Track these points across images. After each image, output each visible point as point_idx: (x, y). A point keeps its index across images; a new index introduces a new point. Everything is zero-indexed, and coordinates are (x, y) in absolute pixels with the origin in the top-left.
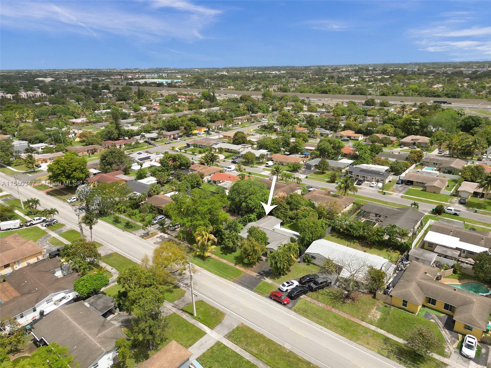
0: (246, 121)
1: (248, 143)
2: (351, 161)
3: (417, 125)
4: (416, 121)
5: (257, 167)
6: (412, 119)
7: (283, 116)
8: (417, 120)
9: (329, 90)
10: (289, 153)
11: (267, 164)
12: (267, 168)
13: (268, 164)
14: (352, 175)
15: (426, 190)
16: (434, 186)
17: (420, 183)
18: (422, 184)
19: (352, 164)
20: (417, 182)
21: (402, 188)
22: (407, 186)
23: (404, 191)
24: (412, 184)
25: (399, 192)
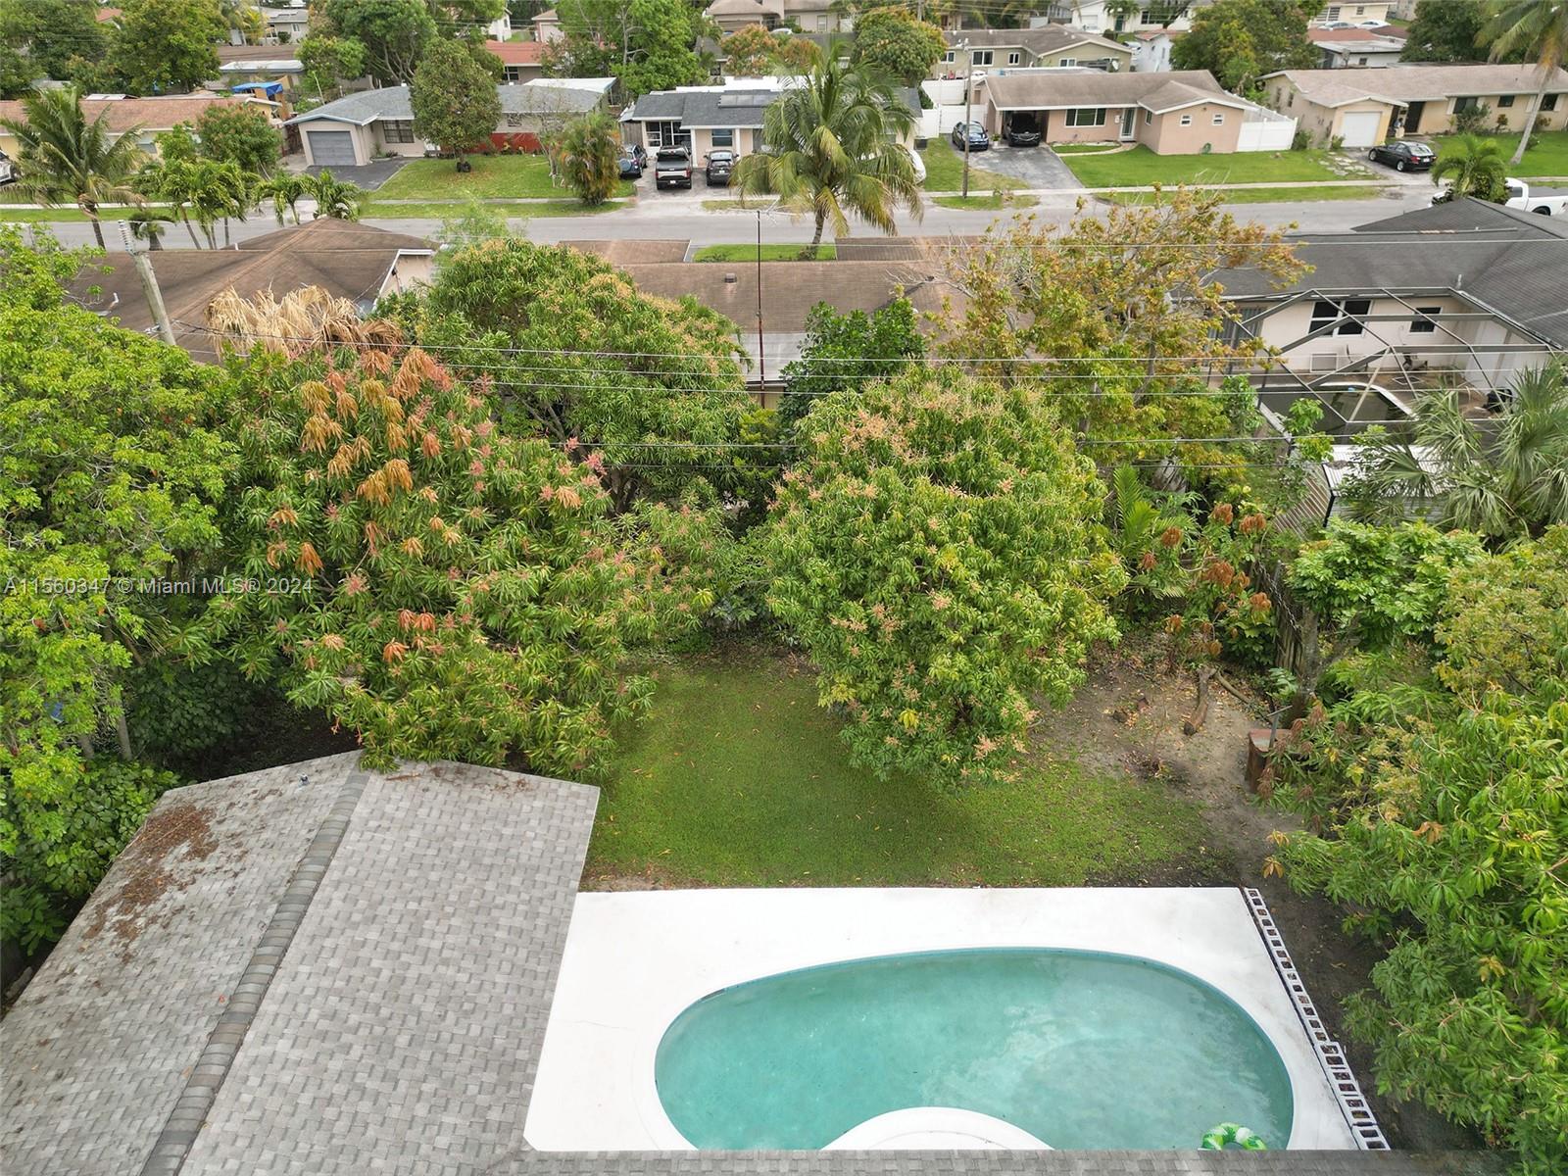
10: (117, 97)
14: (684, 138)
15: (1144, 149)
16: (1205, 106)
17: (1086, 117)
18: (1101, 122)
19: (616, 97)
20: (1071, 112)
21: (1023, 164)
22: (1031, 151)
23: (1064, 175)
24: (1043, 137)
25: (1052, 182)
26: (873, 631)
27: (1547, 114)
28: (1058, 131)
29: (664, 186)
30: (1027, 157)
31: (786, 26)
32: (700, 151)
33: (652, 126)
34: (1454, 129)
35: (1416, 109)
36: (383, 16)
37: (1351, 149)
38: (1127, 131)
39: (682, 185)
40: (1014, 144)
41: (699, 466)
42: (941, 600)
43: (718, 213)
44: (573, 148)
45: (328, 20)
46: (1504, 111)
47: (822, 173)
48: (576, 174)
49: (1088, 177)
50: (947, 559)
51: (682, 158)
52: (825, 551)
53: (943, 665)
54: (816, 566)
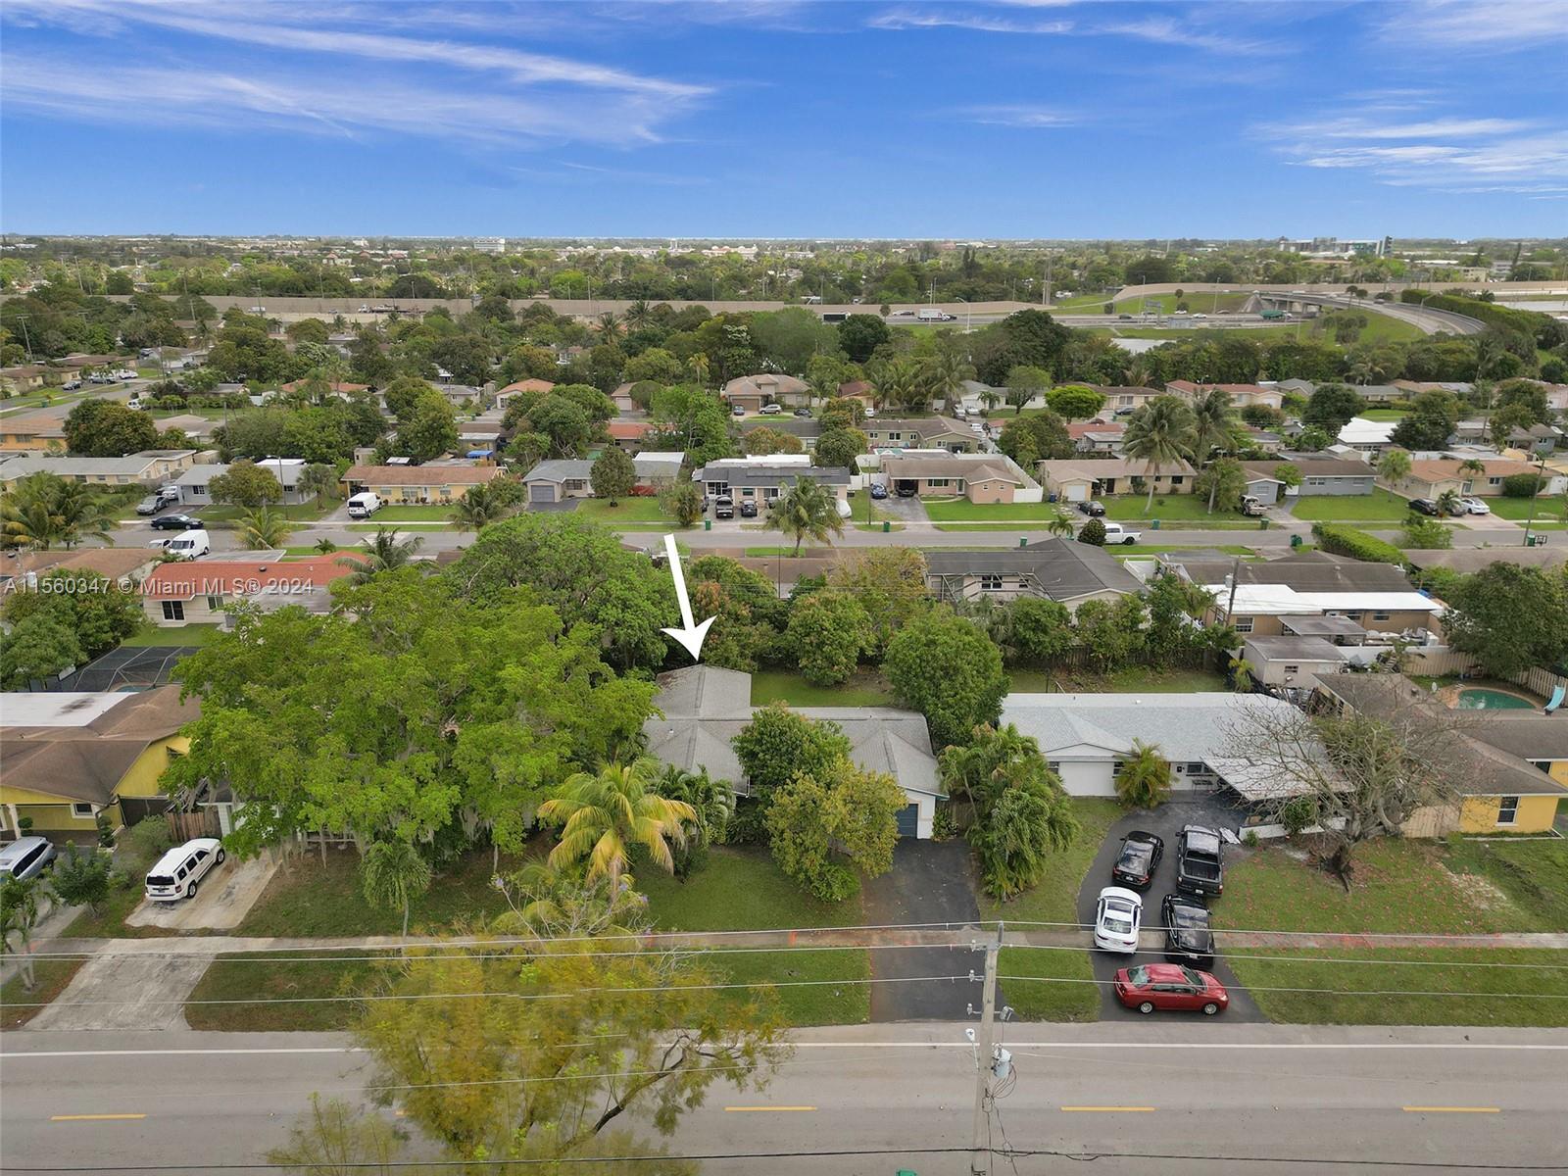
0: (40, 381)
1: (169, 444)
2: (677, 457)
3: (743, 347)
4: (740, 332)
5: (309, 527)
6: (727, 327)
7: (239, 346)
8: (741, 328)
9: (305, 282)
10: (405, 460)
11: (352, 504)
12: (362, 522)
13: (360, 504)
14: (728, 492)
15: (967, 499)
16: (995, 481)
17: (938, 483)
18: (946, 485)
19: (688, 466)
20: (930, 481)
21: (904, 507)
22: (909, 499)
23: (922, 513)
24: (917, 491)
25: (915, 519)
26: (811, 643)
27: (1178, 485)
28: (923, 489)
29: (720, 517)
30: (906, 503)
31: (776, 402)
32: (737, 497)
33: (710, 485)
34: (1132, 491)
35: (1111, 483)
36: (562, 423)
37: (1072, 502)
38: (960, 490)
39: (729, 516)
40: (901, 495)
41: (765, 616)
42: (825, 633)
43: (749, 531)
44: (680, 500)
45: (529, 422)
46: (1157, 484)
47: (799, 522)
48: (681, 512)
49: (933, 516)
50: (827, 624)
51: (729, 503)
52: (801, 626)
53: (826, 649)
54: (799, 629)
